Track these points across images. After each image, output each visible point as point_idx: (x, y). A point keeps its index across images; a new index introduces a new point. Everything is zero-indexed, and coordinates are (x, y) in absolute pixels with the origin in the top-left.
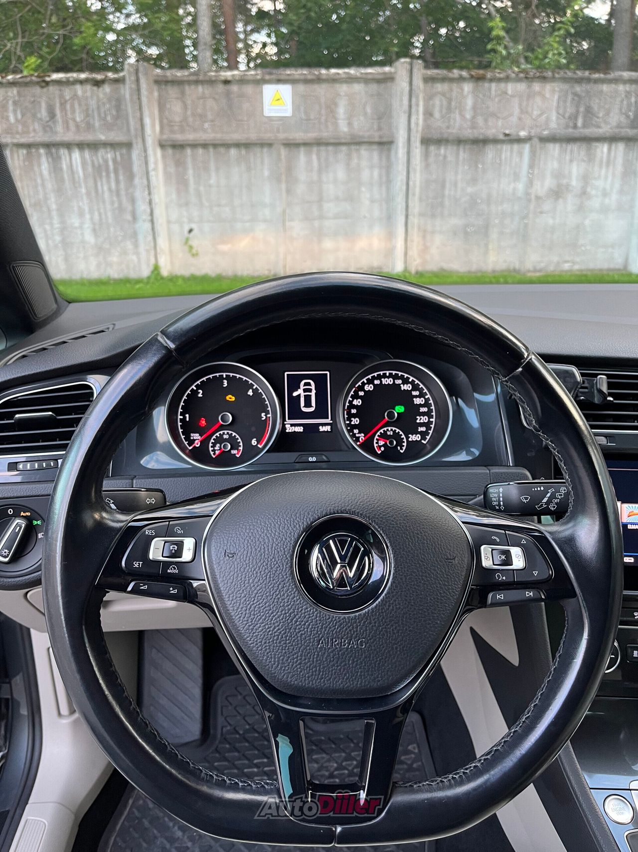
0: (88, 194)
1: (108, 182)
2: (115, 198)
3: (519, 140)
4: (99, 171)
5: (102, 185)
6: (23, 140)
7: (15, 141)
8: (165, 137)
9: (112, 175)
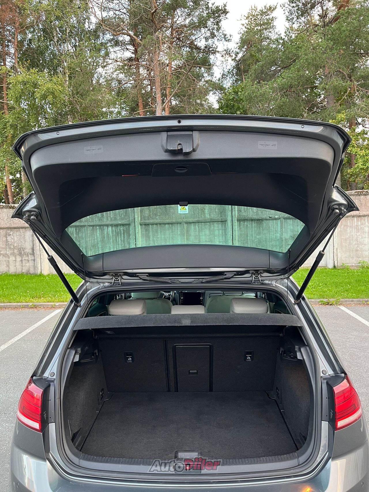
0: (113, 242)
1: (121, 237)
2: (123, 243)
3: (276, 219)
4: (118, 234)
5: (118, 239)
6: (91, 224)
7: (89, 224)
8: (142, 221)
9: (122, 235)
